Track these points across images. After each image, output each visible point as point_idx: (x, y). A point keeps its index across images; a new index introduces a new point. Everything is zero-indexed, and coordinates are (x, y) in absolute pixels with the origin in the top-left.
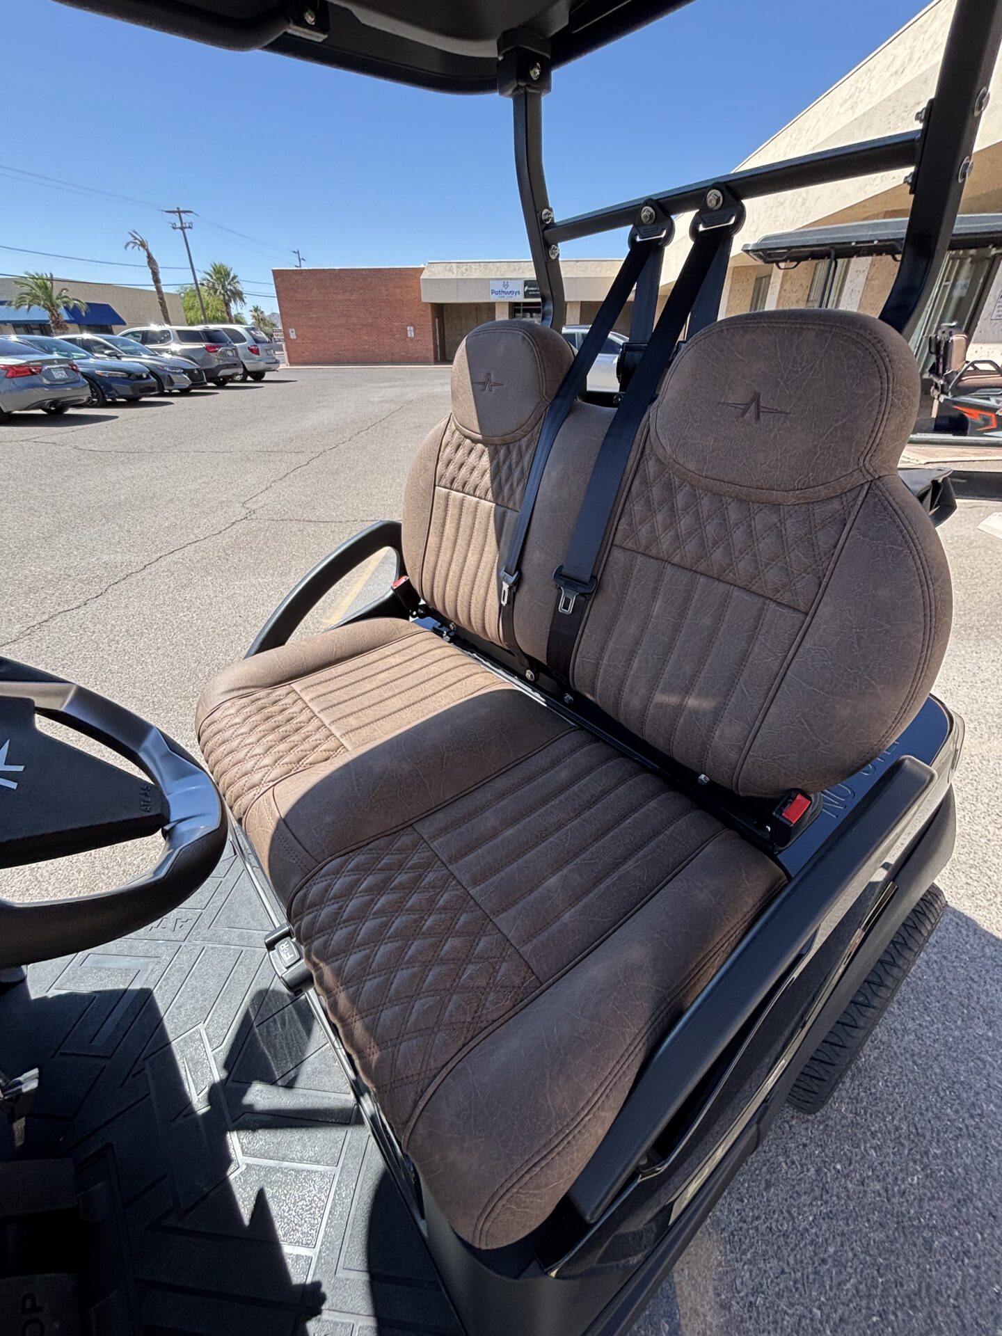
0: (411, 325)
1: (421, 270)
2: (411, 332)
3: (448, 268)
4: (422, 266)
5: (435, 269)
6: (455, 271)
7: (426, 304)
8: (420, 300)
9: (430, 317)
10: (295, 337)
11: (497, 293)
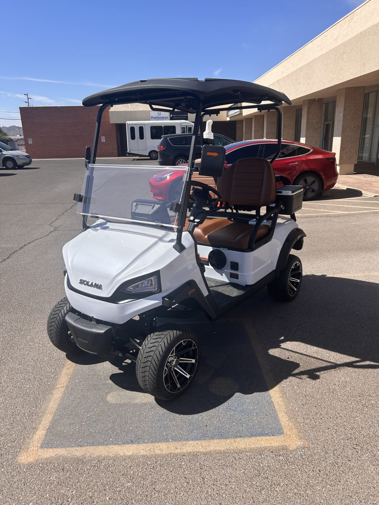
0: (104, 135)
2: (103, 140)
7: (112, 124)
8: (110, 122)
9: (115, 131)
10: (32, 143)
11: (154, 118)
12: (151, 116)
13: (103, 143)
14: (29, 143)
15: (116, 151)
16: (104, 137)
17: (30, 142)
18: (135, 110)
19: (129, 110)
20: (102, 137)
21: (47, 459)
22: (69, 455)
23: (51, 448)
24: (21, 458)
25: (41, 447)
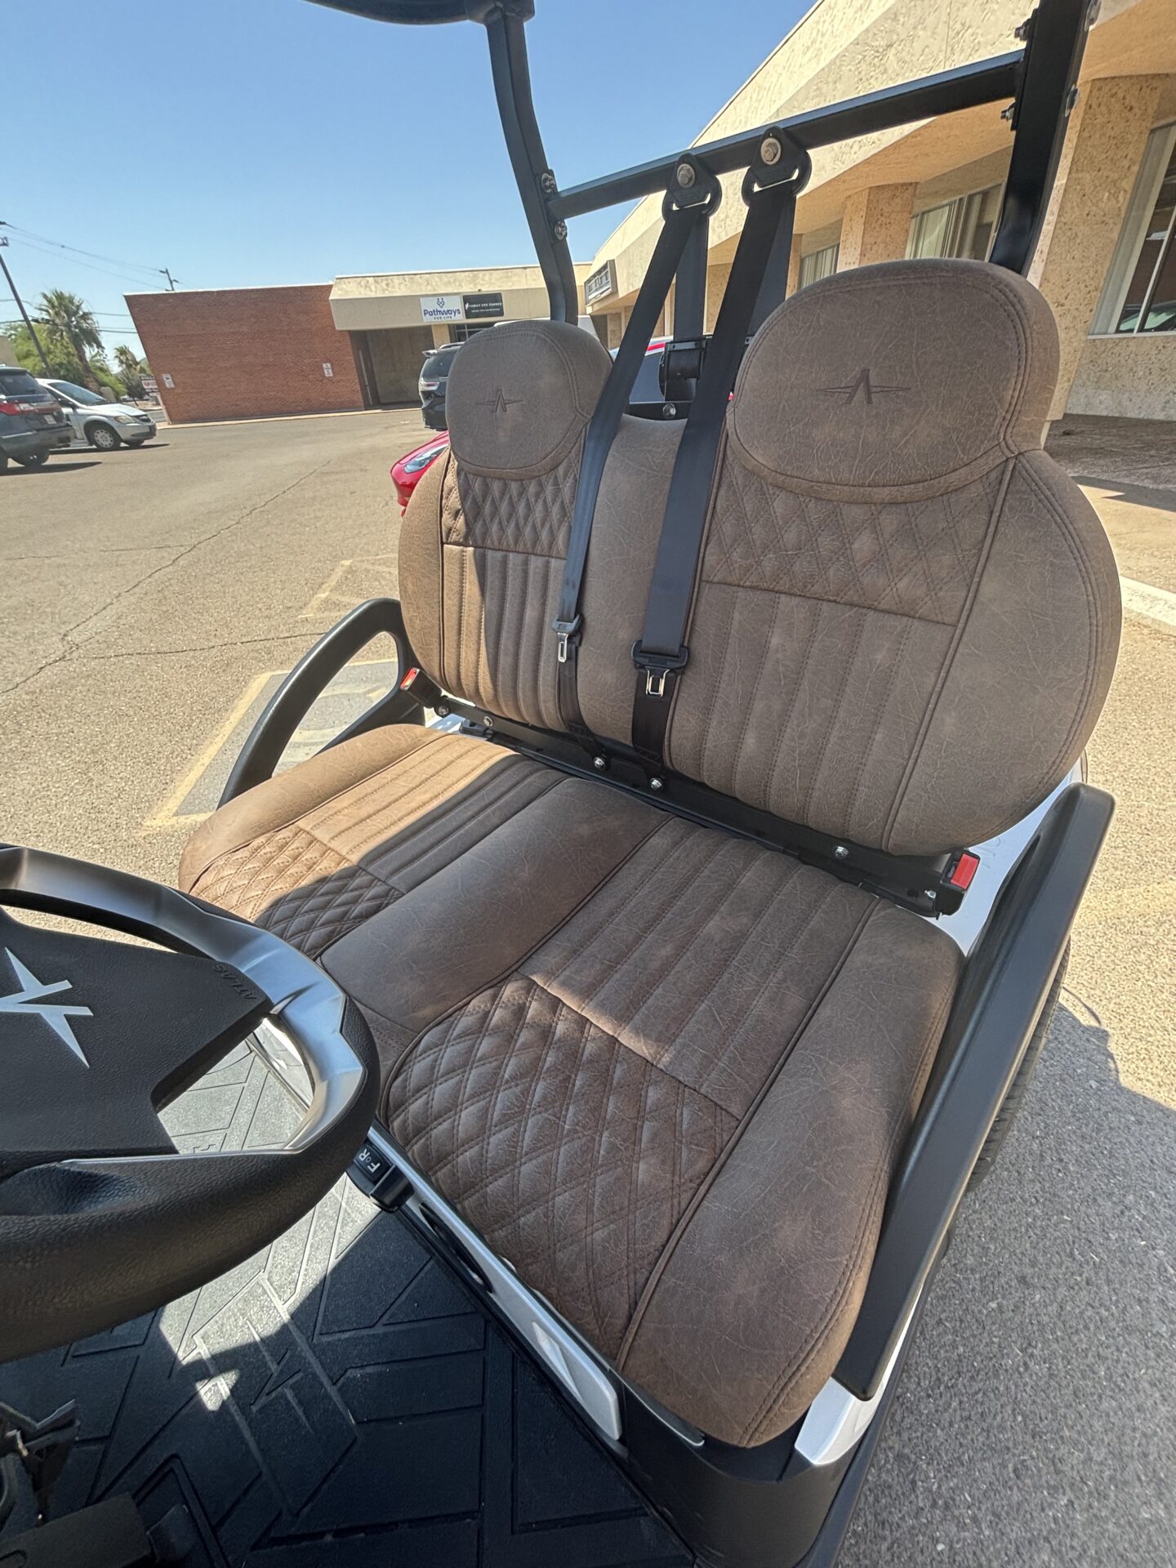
0: (328, 360)
2: (328, 370)
3: (363, 284)
4: (331, 283)
5: (345, 285)
6: (373, 288)
7: (341, 332)
8: (333, 325)
9: (350, 350)
10: (173, 386)
11: (431, 313)
12: (423, 309)
13: (328, 378)
14: (168, 386)
15: (359, 397)
16: (329, 365)
17: (169, 383)
18: (387, 294)
19: (373, 295)
20: (324, 365)
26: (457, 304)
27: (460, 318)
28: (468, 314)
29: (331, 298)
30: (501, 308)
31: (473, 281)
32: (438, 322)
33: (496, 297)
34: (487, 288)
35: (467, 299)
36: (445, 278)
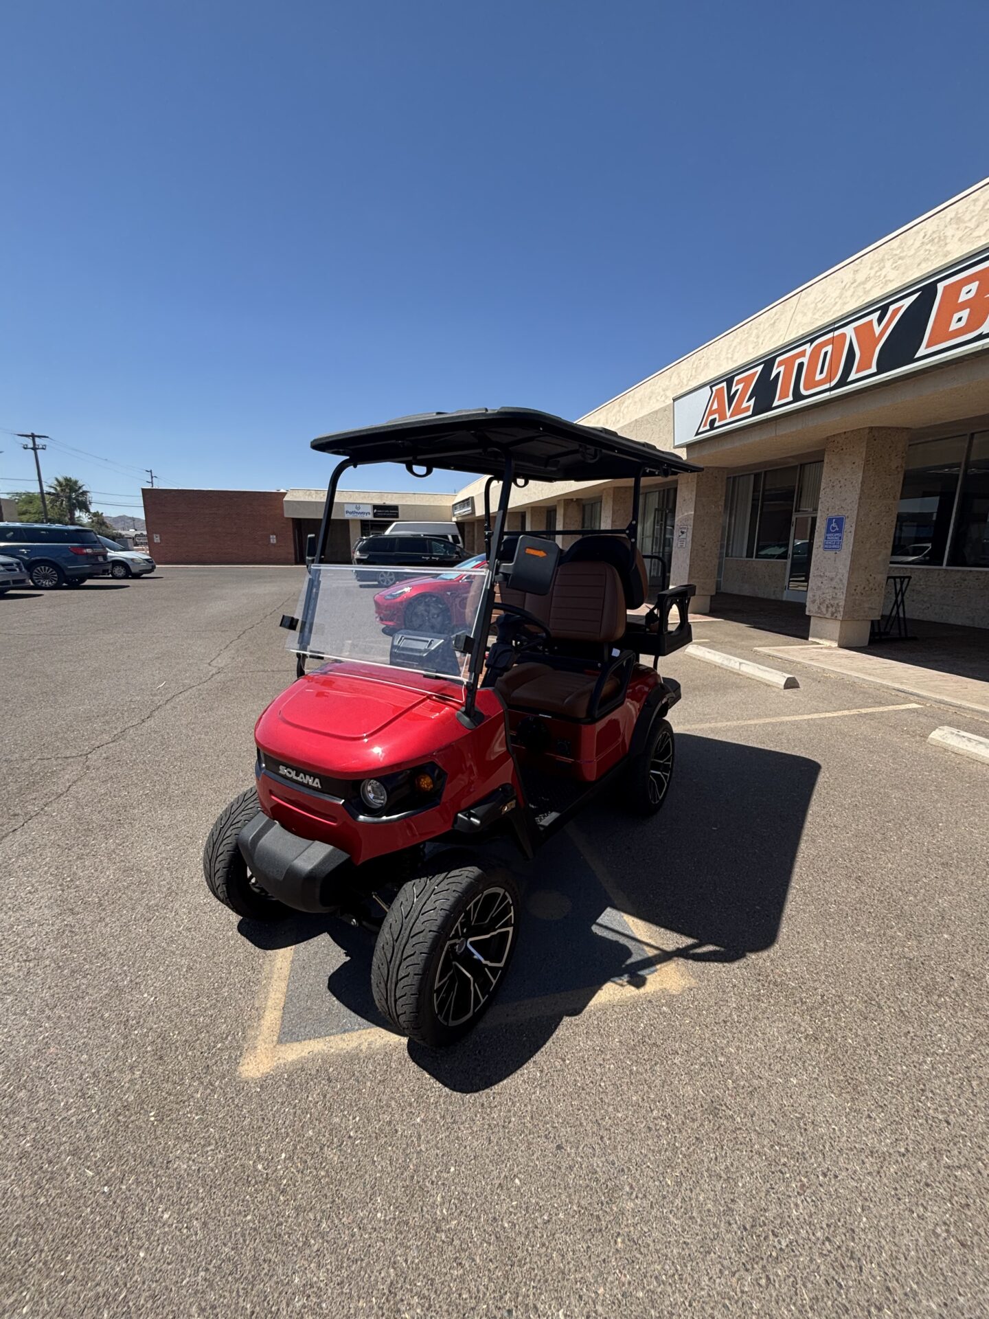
0: (273, 534)
1: (284, 494)
2: (273, 539)
3: (307, 493)
4: (282, 491)
5: (295, 494)
6: (314, 496)
7: (287, 518)
8: (283, 515)
9: (291, 529)
10: (159, 542)
11: (351, 513)
12: (346, 510)
13: (273, 544)
14: (155, 541)
15: (293, 556)
16: (274, 536)
17: (157, 539)
19: (313, 500)
20: (271, 536)
21: (292, 1063)
22: (333, 1051)
23: (298, 1041)
24: (246, 1067)
25: (280, 1042)
26: (369, 509)
27: (370, 517)
28: (375, 515)
29: (285, 499)
30: (397, 513)
31: (381, 498)
32: (356, 518)
33: (395, 508)
34: (389, 502)
35: (375, 507)
36: (362, 495)
